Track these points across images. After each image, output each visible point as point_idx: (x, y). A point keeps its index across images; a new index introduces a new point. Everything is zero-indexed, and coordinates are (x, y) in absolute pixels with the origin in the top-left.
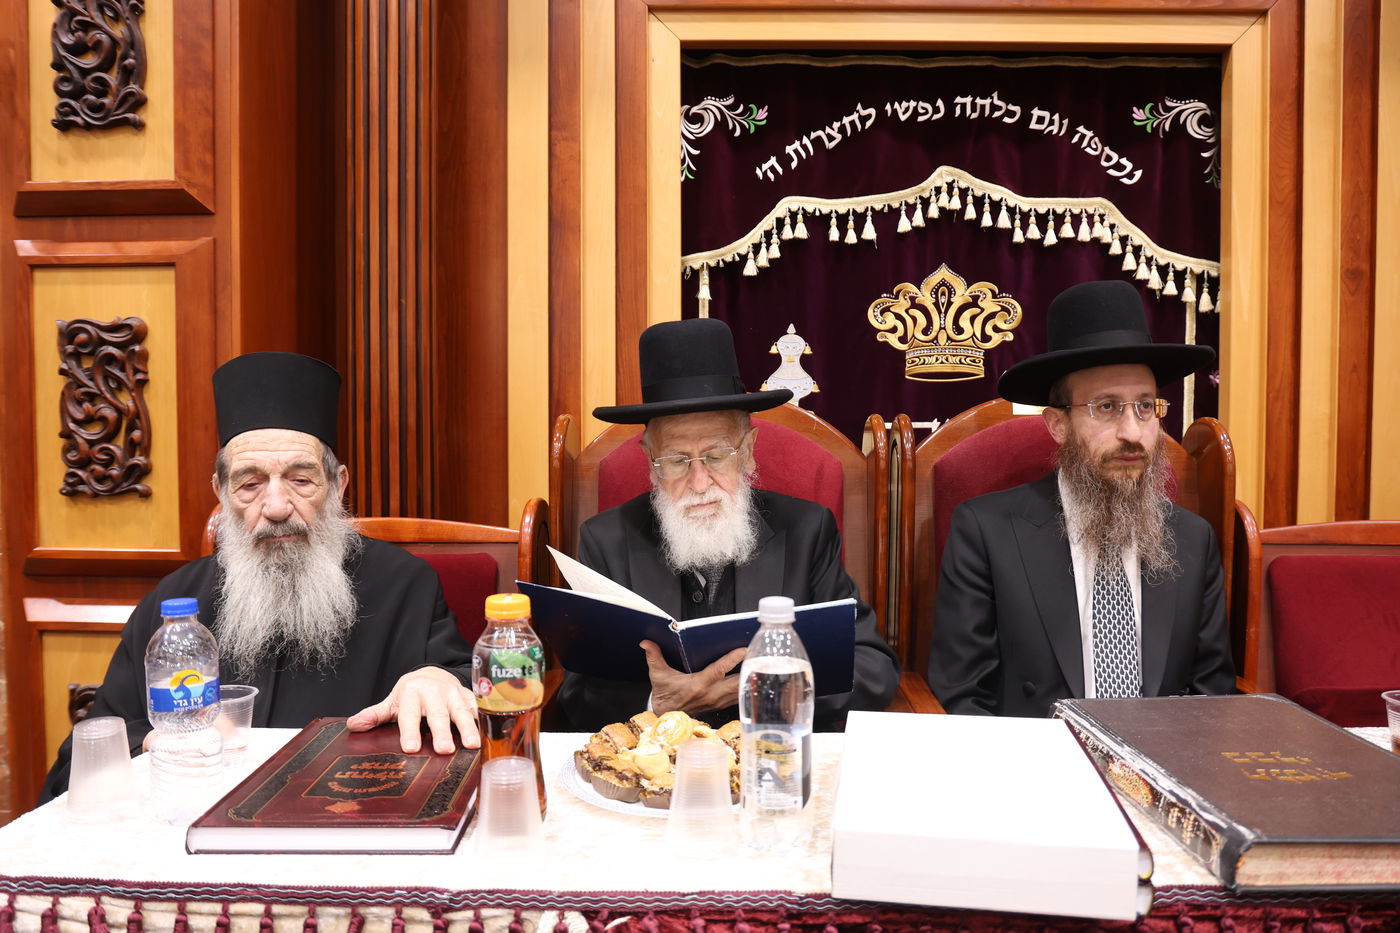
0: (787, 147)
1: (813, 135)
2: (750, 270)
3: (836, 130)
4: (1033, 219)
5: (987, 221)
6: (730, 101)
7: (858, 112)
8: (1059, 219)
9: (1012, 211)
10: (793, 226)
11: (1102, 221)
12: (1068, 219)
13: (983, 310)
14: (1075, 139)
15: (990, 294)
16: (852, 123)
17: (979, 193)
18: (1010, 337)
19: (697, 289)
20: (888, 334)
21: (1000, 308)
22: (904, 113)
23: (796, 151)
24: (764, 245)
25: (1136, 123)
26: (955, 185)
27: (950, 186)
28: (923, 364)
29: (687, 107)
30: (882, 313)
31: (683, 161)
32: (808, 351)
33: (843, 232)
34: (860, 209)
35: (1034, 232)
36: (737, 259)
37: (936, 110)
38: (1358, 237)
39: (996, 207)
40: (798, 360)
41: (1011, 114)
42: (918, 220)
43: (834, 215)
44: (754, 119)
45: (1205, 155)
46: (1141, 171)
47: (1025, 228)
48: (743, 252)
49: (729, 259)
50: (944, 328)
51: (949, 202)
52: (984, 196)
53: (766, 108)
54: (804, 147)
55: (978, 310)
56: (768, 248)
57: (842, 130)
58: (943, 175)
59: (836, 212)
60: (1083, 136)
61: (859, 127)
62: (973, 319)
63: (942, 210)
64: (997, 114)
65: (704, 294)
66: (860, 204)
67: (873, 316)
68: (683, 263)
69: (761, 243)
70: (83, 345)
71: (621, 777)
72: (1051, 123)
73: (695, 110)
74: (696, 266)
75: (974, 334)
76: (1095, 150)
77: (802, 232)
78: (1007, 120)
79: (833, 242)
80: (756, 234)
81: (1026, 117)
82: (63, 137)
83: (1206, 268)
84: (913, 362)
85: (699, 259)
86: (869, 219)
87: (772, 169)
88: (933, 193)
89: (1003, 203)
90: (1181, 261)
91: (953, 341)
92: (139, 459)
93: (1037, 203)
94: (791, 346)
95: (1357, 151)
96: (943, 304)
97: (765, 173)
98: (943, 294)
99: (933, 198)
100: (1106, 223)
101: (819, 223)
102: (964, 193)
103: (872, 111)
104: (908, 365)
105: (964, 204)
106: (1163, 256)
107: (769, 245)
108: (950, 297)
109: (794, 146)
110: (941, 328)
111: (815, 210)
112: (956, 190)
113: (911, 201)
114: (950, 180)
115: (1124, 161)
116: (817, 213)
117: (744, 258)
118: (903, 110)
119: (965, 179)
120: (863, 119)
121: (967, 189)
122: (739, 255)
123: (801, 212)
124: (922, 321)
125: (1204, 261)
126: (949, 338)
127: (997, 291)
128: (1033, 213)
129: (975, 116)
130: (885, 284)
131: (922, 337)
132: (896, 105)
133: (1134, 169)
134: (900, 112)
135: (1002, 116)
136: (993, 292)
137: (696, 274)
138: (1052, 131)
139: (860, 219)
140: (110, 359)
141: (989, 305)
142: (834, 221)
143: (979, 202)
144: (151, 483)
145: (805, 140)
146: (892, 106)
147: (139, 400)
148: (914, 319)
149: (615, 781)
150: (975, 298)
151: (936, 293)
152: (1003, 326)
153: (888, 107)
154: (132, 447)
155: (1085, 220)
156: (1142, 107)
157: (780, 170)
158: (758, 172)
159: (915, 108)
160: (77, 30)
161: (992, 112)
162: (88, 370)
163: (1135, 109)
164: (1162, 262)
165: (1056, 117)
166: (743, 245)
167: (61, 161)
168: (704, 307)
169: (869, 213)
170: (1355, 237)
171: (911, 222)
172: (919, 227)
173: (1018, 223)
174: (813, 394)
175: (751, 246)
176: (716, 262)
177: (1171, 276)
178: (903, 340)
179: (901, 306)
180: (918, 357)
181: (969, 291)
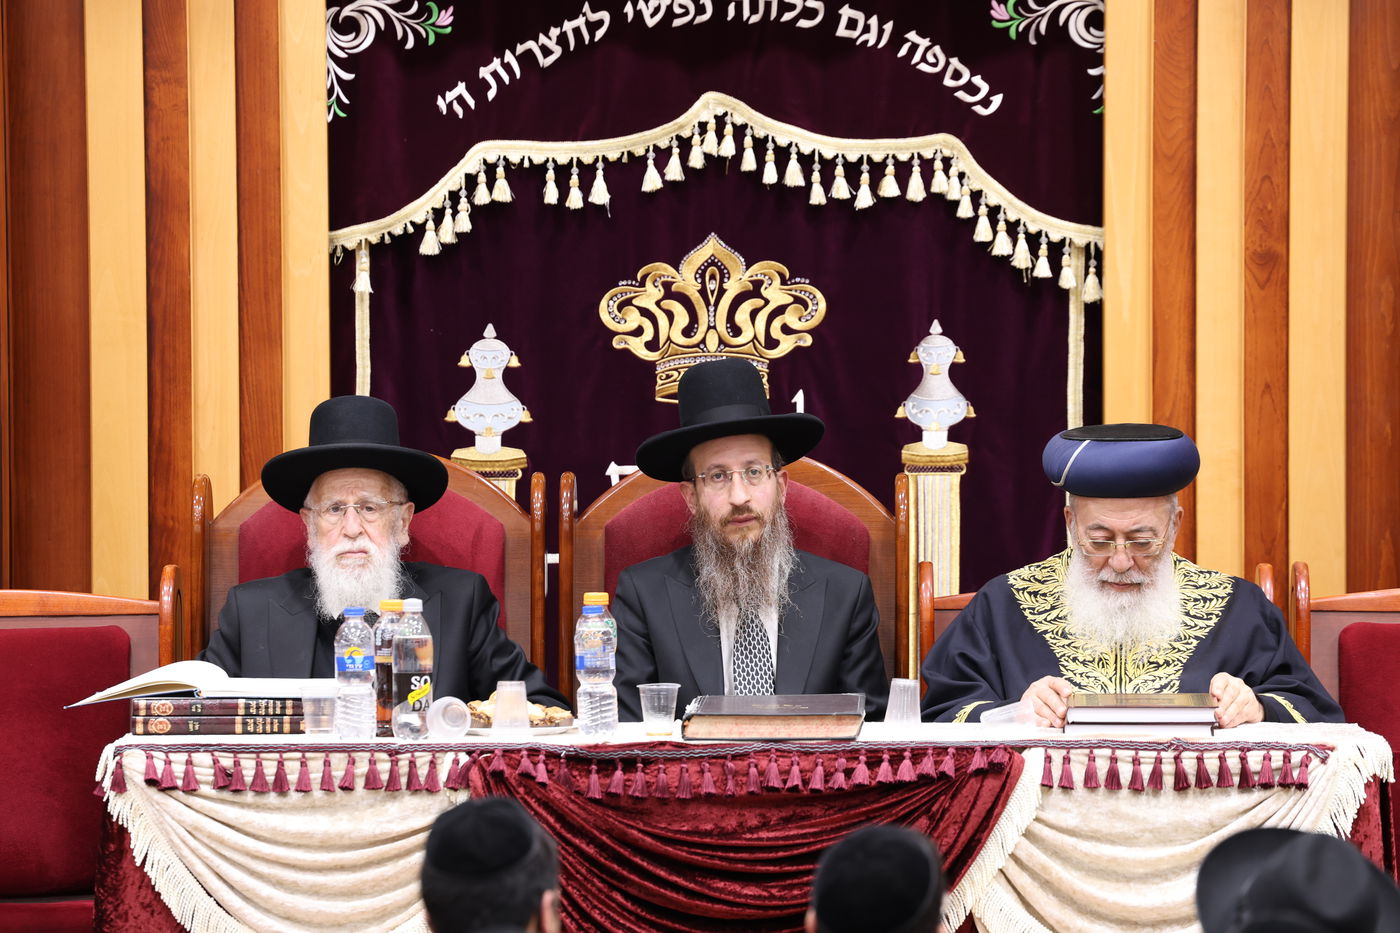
0: (482, 69)
1: (520, 49)
2: (429, 246)
3: (555, 40)
4: (840, 170)
5: (770, 176)
7: (584, 15)
8: (877, 171)
9: (806, 161)
10: (491, 185)
11: (946, 171)
12: (890, 169)
13: (767, 302)
14: (903, 51)
15: (777, 280)
16: (577, 31)
17: (760, 134)
18: (808, 341)
19: (352, 277)
20: (631, 340)
21: (791, 299)
22: (653, 16)
23: (495, 74)
24: (449, 212)
25: (995, 24)
26: (728, 119)
27: (720, 121)
29: (335, 10)
30: (620, 308)
31: (330, 92)
32: (515, 362)
33: (564, 191)
34: (588, 160)
35: (841, 189)
36: (411, 230)
37: (701, 10)
38: (1269, 207)
39: (782, 155)
40: (499, 375)
41: (809, 13)
42: (674, 171)
43: (550, 165)
44: (433, 25)
46: (1001, 96)
47: (827, 183)
48: (419, 220)
49: (398, 231)
50: (714, 327)
51: (719, 144)
52: (766, 137)
53: (451, 10)
54: (507, 67)
55: (761, 302)
56: (454, 216)
57: (562, 40)
58: (710, 105)
59: (554, 161)
60: (915, 47)
61: (587, 37)
62: (754, 314)
63: (707, 157)
64: (787, 16)
65: (363, 285)
66: (587, 151)
67: (606, 312)
68: (331, 241)
69: (444, 208)
72: (866, 29)
73: (346, 12)
74: (351, 245)
75: (755, 337)
76: (935, 65)
77: (503, 192)
78: (803, 24)
79: (549, 205)
80: (436, 195)
81: (832, 19)
83: (1092, 240)
84: (668, 377)
85: (357, 235)
86: (600, 174)
87: (460, 100)
88: (697, 130)
89: (793, 150)
90: (1057, 228)
91: (727, 345)
93: (845, 148)
94: (490, 355)
95: (1267, 88)
96: (712, 292)
97: (450, 106)
98: (713, 277)
99: (696, 139)
100: (953, 172)
101: (527, 178)
102: (740, 131)
103: (605, 16)
104: (659, 382)
105: (740, 149)
106: (1033, 221)
107: (455, 213)
108: (722, 282)
109: (491, 67)
110: (709, 328)
111: (522, 160)
112: (729, 129)
113: (663, 144)
114: (720, 112)
115: (977, 80)
116: (526, 164)
117: (420, 229)
118: (651, 10)
119: (742, 112)
120: (593, 27)
121: (745, 126)
122: (412, 223)
123: (502, 163)
124: (682, 318)
125: (1090, 228)
126: (721, 342)
127: (788, 276)
128: (840, 161)
129: (755, 19)
130: (626, 267)
131: (683, 340)
132: (641, 4)
133: (992, 93)
134: (647, 14)
135: (797, 19)
136: (782, 276)
137: (350, 255)
138: (867, 42)
141: (776, 294)
142: (550, 175)
143: (760, 145)
145: (509, 57)
146: (635, 6)
148: (670, 315)
150: (758, 284)
151: (703, 276)
152: (795, 324)
153: (629, 9)
155: (917, 170)
156: (1003, 1)
157: (471, 101)
158: (440, 103)
159: (670, 8)
161: (780, 14)
163: (994, 3)
164: (1033, 229)
165: (874, 22)
166: (418, 210)
168: (362, 302)
169: (600, 165)
170: (1266, 208)
171: (662, 175)
172: (674, 183)
173: (816, 177)
174: (521, 425)
175: (431, 212)
176: (379, 236)
177: (1043, 250)
178: (652, 345)
179: (650, 296)
180: (676, 370)
181: (749, 273)
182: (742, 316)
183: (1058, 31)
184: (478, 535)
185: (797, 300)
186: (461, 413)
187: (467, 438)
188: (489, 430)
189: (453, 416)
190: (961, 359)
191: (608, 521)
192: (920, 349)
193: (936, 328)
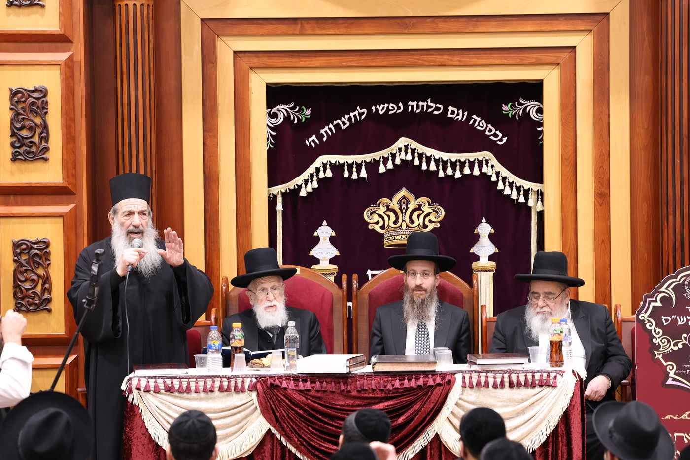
0: (321, 130)
1: (335, 123)
2: (303, 193)
3: (347, 119)
4: (449, 165)
5: (424, 167)
6: (292, 105)
7: (358, 110)
8: (462, 164)
9: (437, 161)
10: (325, 171)
11: (487, 164)
12: (467, 164)
13: (423, 212)
14: (471, 122)
15: (427, 204)
16: (355, 116)
17: (421, 152)
18: (438, 225)
19: (276, 204)
20: (375, 225)
21: (432, 211)
22: (382, 110)
23: (326, 132)
24: (310, 181)
25: (504, 112)
26: (409, 147)
27: (406, 147)
28: (394, 239)
29: (269, 110)
30: (371, 214)
31: (268, 139)
32: (334, 234)
33: (351, 173)
34: (359, 162)
35: (449, 171)
36: (296, 187)
37: (399, 108)
38: (603, 177)
39: (428, 160)
40: (328, 239)
41: (437, 109)
42: (390, 165)
43: (346, 164)
44: (304, 115)
45: (539, 129)
46: (506, 138)
47: (445, 169)
48: (299, 184)
49: (292, 188)
50: (405, 221)
51: (406, 156)
52: (423, 153)
53: (310, 109)
54: (330, 129)
55: (421, 212)
56: (312, 182)
57: (350, 119)
58: (402, 142)
59: (347, 162)
60: (475, 121)
61: (358, 118)
62: (419, 216)
63: (402, 160)
64: (430, 110)
65: (279, 207)
66: (359, 159)
67: (366, 216)
68: (268, 192)
69: (308, 180)
70: (24, 250)
72: (458, 114)
73: (273, 110)
74: (275, 193)
75: (419, 224)
76: (482, 127)
77: (329, 173)
78: (436, 113)
79: (346, 178)
80: (305, 175)
81: (446, 111)
82: (13, 164)
83: (539, 188)
84: (388, 239)
85: (278, 189)
86: (363, 167)
87: (314, 141)
88: (398, 151)
89: (432, 157)
90: (527, 185)
91: (409, 227)
92: (46, 296)
93: (450, 157)
94: (325, 232)
95: (601, 135)
96: (404, 208)
97: (310, 143)
98: (404, 203)
99: (398, 154)
100: (490, 165)
101: (337, 168)
102: (413, 151)
103: (365, 111)
104: (385, 241)
105: (413, 157)
106: (518, 182)
107: (312, 181)
108: (407, 205)
109: (325, 129)
110: (403, 221)
111: (336, 162)
112: (409, 150)
113: (386, 156)
114: (406, 144)
115: (498, 132)
116: (337, 163)
117: (300, 187)
118: (381, 109)
119: (414, 144)
120: (361, 115)
121: (415, 149)
122: (297, 185)
123: (329, 163)
124: (393, 218)
125: (538, 184)
126: (407, 226)
127: (431, 202)
128: (449, 161)
129: (418, 111)
130: (373, 200)
131: (393, 226)
132: (378, 106)
133: (503, 137)
134: (380, 110)
135: (433, 111)
136: (429, 202)
137: (275, 197)
138: (458, 119)
139: (359, 166)
140: (36, 255)
141: (427, 209)
142: (346, 167)
143: (420, 156)
144: (51, 306)
145: (331, 126)
146: (375, 107)
147: (47, 272)
148: (389, 217)
150: (420, 205)
151: (400, 203)
152: (434, 220)
153: (373, 108)
154: (44, 290)
155: (476, 164)
156: (506, 104)
157: (318, 142)
158: (307, 142)
159: (388, 107)
160: (21, 122)
161: (427, 109)
162: (26, 260)
163: (503, 105)
164: (518, 185)
165: (461, 112)
166: (299, 180)
167: (12, 173)
168: (279, 213)
169: (364, 164)
170: (601, 177)
171: (386, 167)
172: (390, 169)
173: (441, 167)
174: (336, 256)
175: (303, 181)
176: (285, 189)
177: (522, 193)
178: (383, 228)
179: (381, 210)
180: (391, 236)
181: (417, 201)
182: (415, 217)
183: (526, 115)
184: (323, 296)
186: (314, 252)
187: (317, 261)
188: (325, 258)
189: (311, 253)
190: (493, 231)
191: (370, 291)
192: (478, 228)
193: (484, 220)
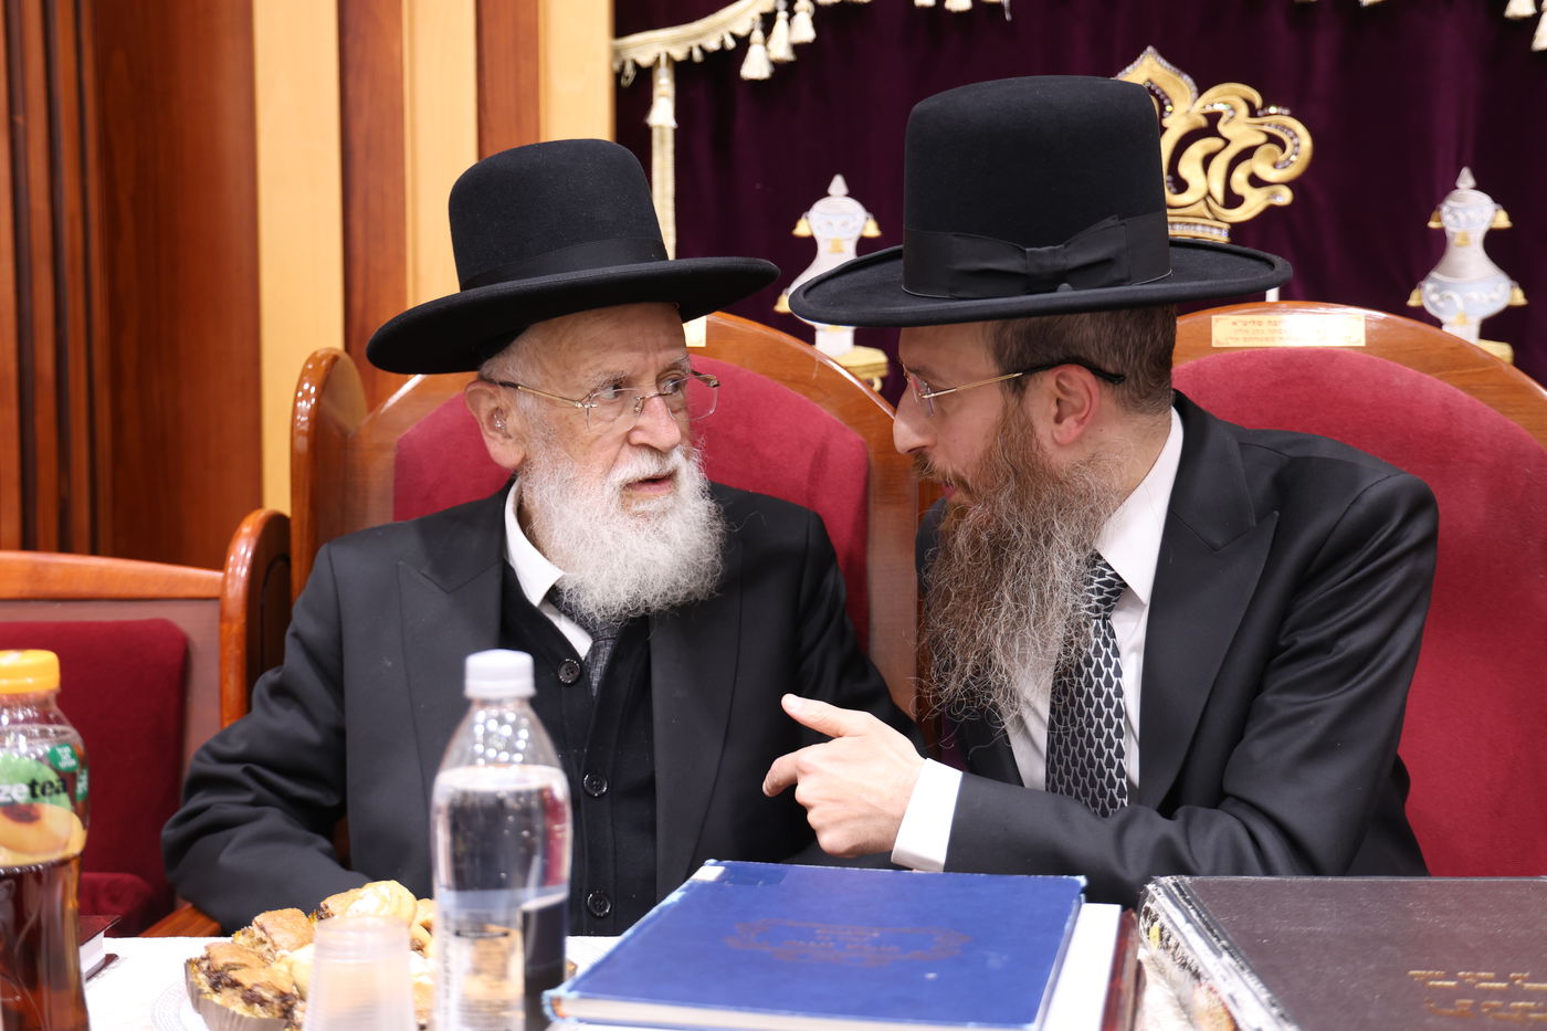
2: (756, 67)
13: (1227, 142)
15: (1243, 110)
18: (1285, 197)
19: (646, 103)
21: (1262, 138)
24: (782, 15)
32: (873, 231)
36: (731, 44)
40: (850, 244)
48: (741, 31)
49: (713, 44)
55: (1215, 143)
56: (789, 20)
62: (1207, 161)
65: (662, 114)
68: (616, 53)
69: (775, 12)
71: (251, 999)
74: (645, 60)
75: (1209, 193)
79: (922, 7)
94: (837, 220)
107: (791, 13)
108: (1161, 117)
117: (743, 43)
122: (734, 36)
127: (1259, 103)
136: (1250, 104)
137: (645, 75)
141: (1240, 131)
149: (239, 1008)
150: (1214, 118)
152: (1268, 173)
166: (741, 15)
168: (662, 142)
175: (758, 18)
176: (686, 50)
181: (1201, 102)
182: (1190, 163)
184: (820, 461)
185: (1272, 139)
190: (1503, 220)
192: (1445, 209)
193: (1466, 180)
